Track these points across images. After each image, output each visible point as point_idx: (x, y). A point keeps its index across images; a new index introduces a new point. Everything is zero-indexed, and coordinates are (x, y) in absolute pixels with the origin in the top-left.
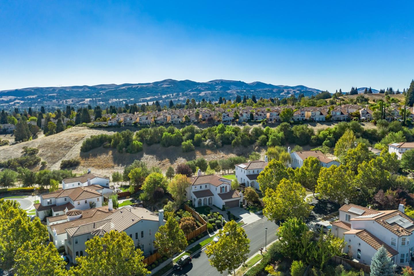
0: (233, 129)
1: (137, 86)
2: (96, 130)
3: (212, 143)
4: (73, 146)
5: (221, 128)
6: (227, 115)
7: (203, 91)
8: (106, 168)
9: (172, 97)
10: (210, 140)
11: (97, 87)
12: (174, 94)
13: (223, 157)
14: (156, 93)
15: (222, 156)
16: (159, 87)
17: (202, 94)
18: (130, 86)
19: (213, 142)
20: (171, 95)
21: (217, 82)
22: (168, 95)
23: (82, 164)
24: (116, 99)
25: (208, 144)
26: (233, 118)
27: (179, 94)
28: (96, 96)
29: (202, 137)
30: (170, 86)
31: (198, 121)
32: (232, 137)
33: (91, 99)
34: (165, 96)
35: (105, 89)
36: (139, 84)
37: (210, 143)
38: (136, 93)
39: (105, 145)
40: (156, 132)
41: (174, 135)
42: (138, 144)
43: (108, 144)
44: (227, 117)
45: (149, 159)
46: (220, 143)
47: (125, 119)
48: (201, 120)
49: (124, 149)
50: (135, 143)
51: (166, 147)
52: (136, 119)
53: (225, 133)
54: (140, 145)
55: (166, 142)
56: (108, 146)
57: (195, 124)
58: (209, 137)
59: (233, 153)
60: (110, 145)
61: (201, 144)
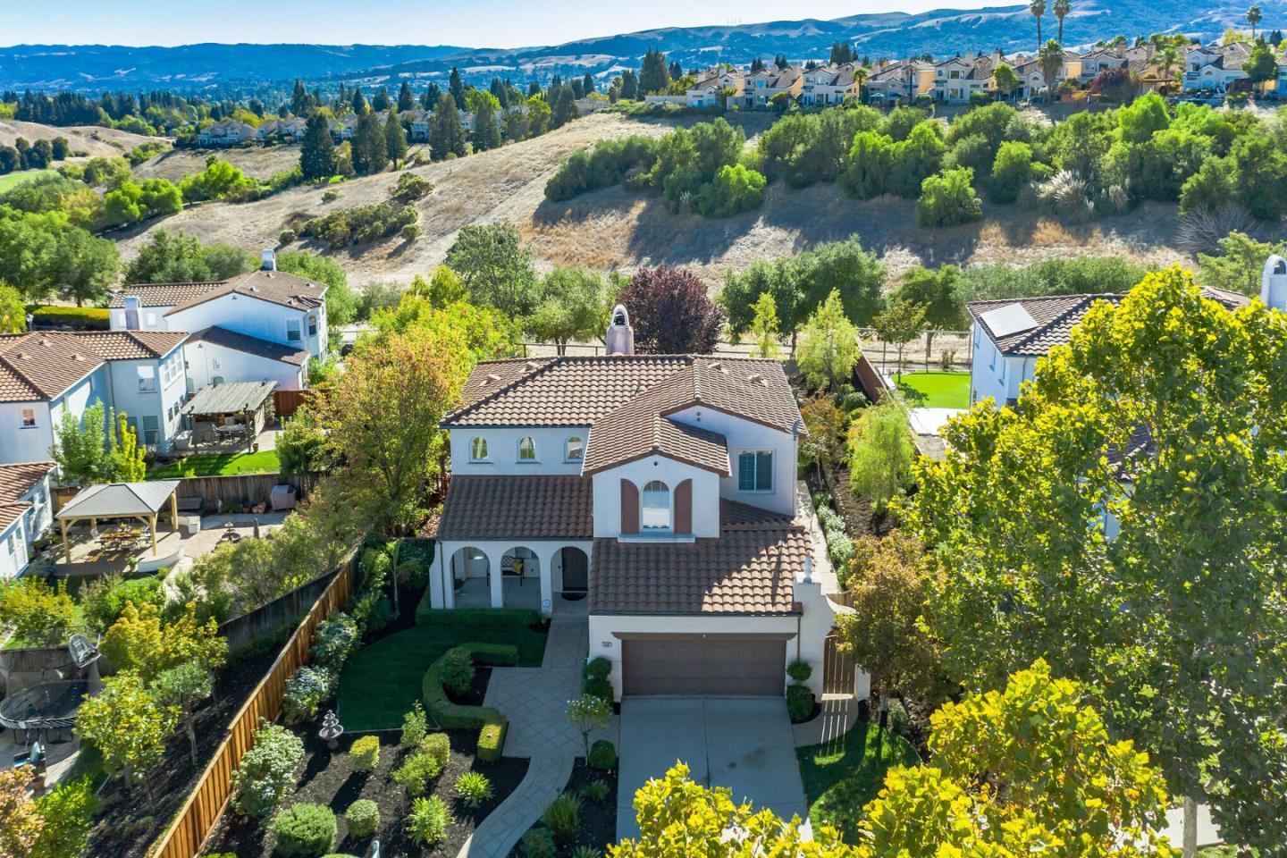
1: (976, 16)
2: (641, 125)
3: (1076, 191)
4: (532, 179)
5: (1145, 113)
6: (1213, 58)
11: (845, 24)
18: (954, 18)
19: (1082, 184)
25: (1055, 193)
26: (1245, 75)
29: (1034, 159)
32: (1191, 162)
36: (985, 10)
37: (1066, 189)
38: (970, 41)
39: (629, 177)
40: (831, 128)
41: (903, 145)
42: (740, 181)
43: (643, 176)
44: (1211, 68)
45: (764, 245)
46: (1119, 188)
47: (749, 83)
48: (1069, 86)
49: (687, 195)
50: (728, 173)
51: (860, 198)
52: (794, 81)
53: (1161, 137)
54: (752, 182)
55: (864, 174)
56: (641, 184)
57: (1039, 102)
58: (1068, 158)
59: (1175, 247)
60: (647, 181)
61: (1022, 194)
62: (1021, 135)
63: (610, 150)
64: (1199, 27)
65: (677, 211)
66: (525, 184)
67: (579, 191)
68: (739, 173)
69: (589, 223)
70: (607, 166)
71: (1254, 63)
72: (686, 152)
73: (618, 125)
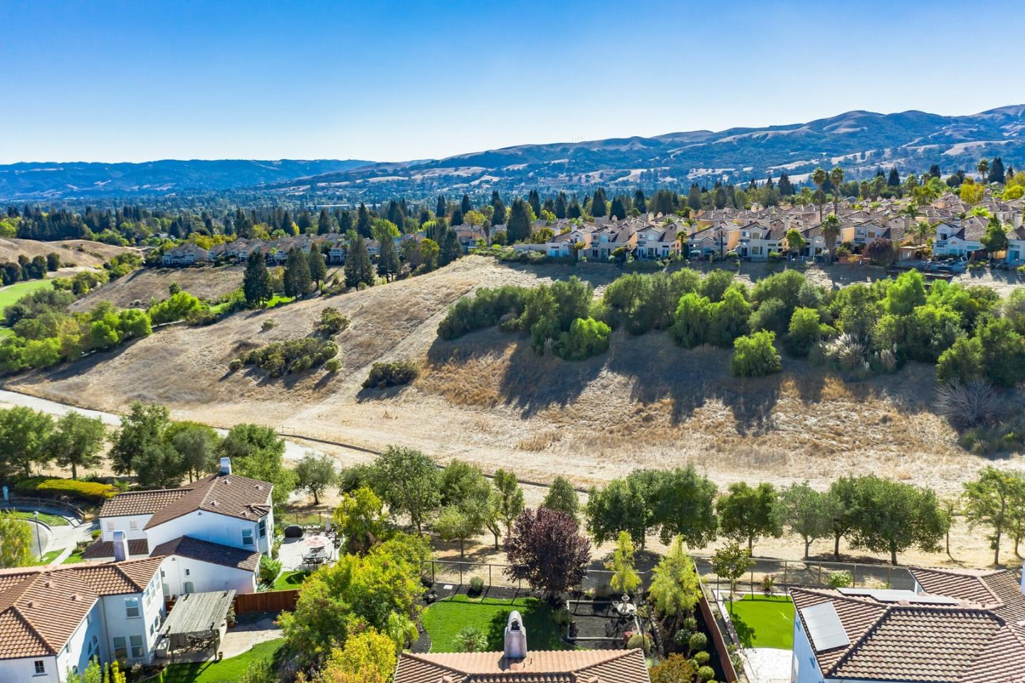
0: (959, 299)
1: (763, 133)
2: (511, 270)
3: (855, 352)
4: (427, 318)
5: (908, 290)
6: (957, 230)
7: (960, 141)
8: (475, 402)
9: (859, 161)
10: (849, 338)
11: (662, 140)
12: (868, 153)
13: (885, 420)
14: (816, 151)
15: (882, 413)
16: (827, 134)
17: (957, 150)
18: (746, 135)
19: (859, 347)
20: (859, 154)
21: (1011, 113)
22: (850, 156)
23: (420, 381)
24: (707, 168)
25: (837, 353)
26: (982, 247)
27: (883, 153)
28: (659, 163)
29: (821, 321)
30: (858, 129)
31: (833, 251)
32: (945, 335)
33: (645, 170)
34: (841, 158)
35: (683, 144)
36: (771, 128)
37: (847, 350)
39: (503, 321)
40: (662, 289)
41: (718, 305)
42: (591, 331)
43: (514, 321)
44: (954, 239)
45: (611, 387)
46: (888, 352)
47: (595, 237)
48: (846, 250)
49: (550, 340)
50: (581, 325)
51: (686, 347)
52: (630, 237)
53: (921, 311)
54: (601, 332)
55: (688, 328)
56: (512, 327)
57: (822, 262)
58: (849, 324)
59: (933, 410)
60: (517, 325)
61: (812, 351)
62: (810, 302)
63: (488, 299)
64: (936, 140)
65: (541, 353)
66: (421, 322)
67: (464, 331)
68: (590, 324)
69: (471, 362)
70: (486, 311)
71: (989, 238)
72: (548, 304)
73: (493, 268)
